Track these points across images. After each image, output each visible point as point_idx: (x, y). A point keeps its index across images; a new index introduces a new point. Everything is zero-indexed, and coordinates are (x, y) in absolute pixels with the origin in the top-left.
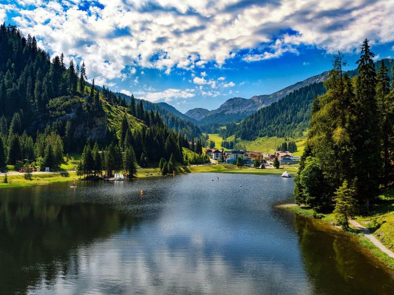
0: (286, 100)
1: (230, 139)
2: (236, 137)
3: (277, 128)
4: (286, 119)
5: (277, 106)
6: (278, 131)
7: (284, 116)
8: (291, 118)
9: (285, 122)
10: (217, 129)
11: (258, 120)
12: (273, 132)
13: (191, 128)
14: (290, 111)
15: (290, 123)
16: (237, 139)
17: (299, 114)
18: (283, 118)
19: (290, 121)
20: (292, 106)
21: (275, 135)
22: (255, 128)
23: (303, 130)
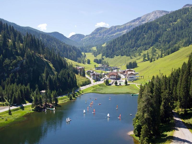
0: (131, 33)
1: (99, 57)
2: (103, 56)
3: (126, 51)
4: (131, 45)
5: (126, 37)
6: (127, 52)
7: (130, 43)
8: (134, 44)
9: (131, 47)
10: (91, 49)
11: (115, 45)
12: (124, 53)
13: (75, 51)
14: (134, 40)
15: (133, 48)
16: (103, 57)
17: (139, 42)
18: (129, 44)
19: (133, 46)
20: (135, 37)
21: (125, 55)
22: (113, 51)
23: (141, 52)
